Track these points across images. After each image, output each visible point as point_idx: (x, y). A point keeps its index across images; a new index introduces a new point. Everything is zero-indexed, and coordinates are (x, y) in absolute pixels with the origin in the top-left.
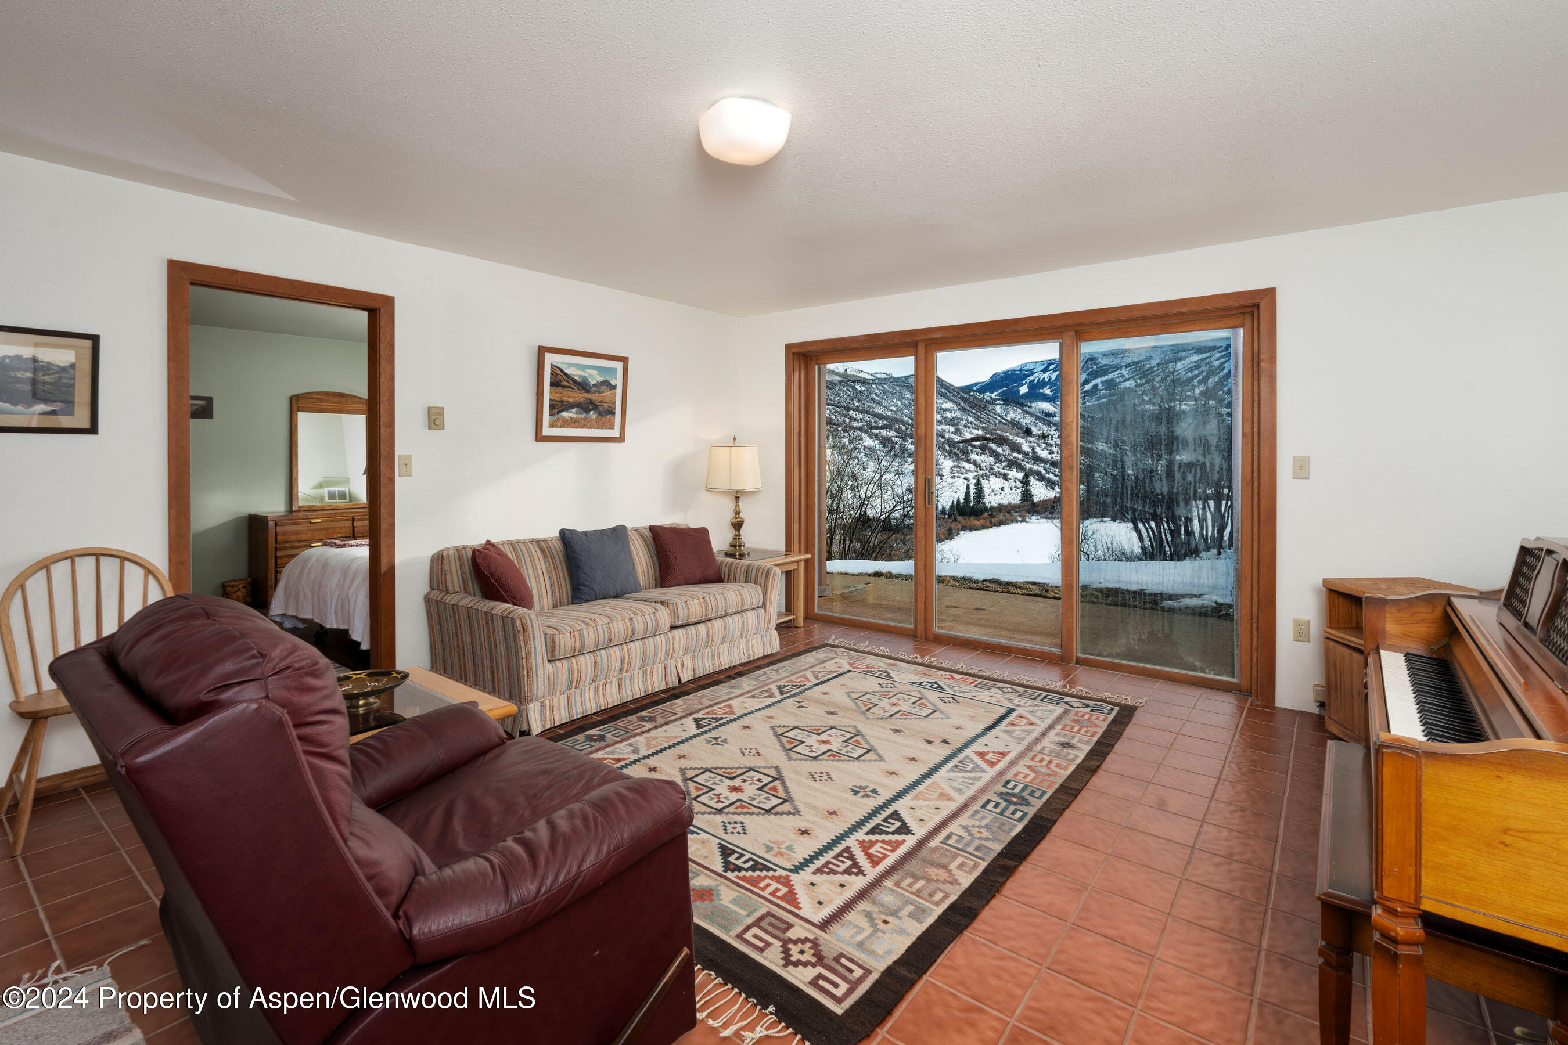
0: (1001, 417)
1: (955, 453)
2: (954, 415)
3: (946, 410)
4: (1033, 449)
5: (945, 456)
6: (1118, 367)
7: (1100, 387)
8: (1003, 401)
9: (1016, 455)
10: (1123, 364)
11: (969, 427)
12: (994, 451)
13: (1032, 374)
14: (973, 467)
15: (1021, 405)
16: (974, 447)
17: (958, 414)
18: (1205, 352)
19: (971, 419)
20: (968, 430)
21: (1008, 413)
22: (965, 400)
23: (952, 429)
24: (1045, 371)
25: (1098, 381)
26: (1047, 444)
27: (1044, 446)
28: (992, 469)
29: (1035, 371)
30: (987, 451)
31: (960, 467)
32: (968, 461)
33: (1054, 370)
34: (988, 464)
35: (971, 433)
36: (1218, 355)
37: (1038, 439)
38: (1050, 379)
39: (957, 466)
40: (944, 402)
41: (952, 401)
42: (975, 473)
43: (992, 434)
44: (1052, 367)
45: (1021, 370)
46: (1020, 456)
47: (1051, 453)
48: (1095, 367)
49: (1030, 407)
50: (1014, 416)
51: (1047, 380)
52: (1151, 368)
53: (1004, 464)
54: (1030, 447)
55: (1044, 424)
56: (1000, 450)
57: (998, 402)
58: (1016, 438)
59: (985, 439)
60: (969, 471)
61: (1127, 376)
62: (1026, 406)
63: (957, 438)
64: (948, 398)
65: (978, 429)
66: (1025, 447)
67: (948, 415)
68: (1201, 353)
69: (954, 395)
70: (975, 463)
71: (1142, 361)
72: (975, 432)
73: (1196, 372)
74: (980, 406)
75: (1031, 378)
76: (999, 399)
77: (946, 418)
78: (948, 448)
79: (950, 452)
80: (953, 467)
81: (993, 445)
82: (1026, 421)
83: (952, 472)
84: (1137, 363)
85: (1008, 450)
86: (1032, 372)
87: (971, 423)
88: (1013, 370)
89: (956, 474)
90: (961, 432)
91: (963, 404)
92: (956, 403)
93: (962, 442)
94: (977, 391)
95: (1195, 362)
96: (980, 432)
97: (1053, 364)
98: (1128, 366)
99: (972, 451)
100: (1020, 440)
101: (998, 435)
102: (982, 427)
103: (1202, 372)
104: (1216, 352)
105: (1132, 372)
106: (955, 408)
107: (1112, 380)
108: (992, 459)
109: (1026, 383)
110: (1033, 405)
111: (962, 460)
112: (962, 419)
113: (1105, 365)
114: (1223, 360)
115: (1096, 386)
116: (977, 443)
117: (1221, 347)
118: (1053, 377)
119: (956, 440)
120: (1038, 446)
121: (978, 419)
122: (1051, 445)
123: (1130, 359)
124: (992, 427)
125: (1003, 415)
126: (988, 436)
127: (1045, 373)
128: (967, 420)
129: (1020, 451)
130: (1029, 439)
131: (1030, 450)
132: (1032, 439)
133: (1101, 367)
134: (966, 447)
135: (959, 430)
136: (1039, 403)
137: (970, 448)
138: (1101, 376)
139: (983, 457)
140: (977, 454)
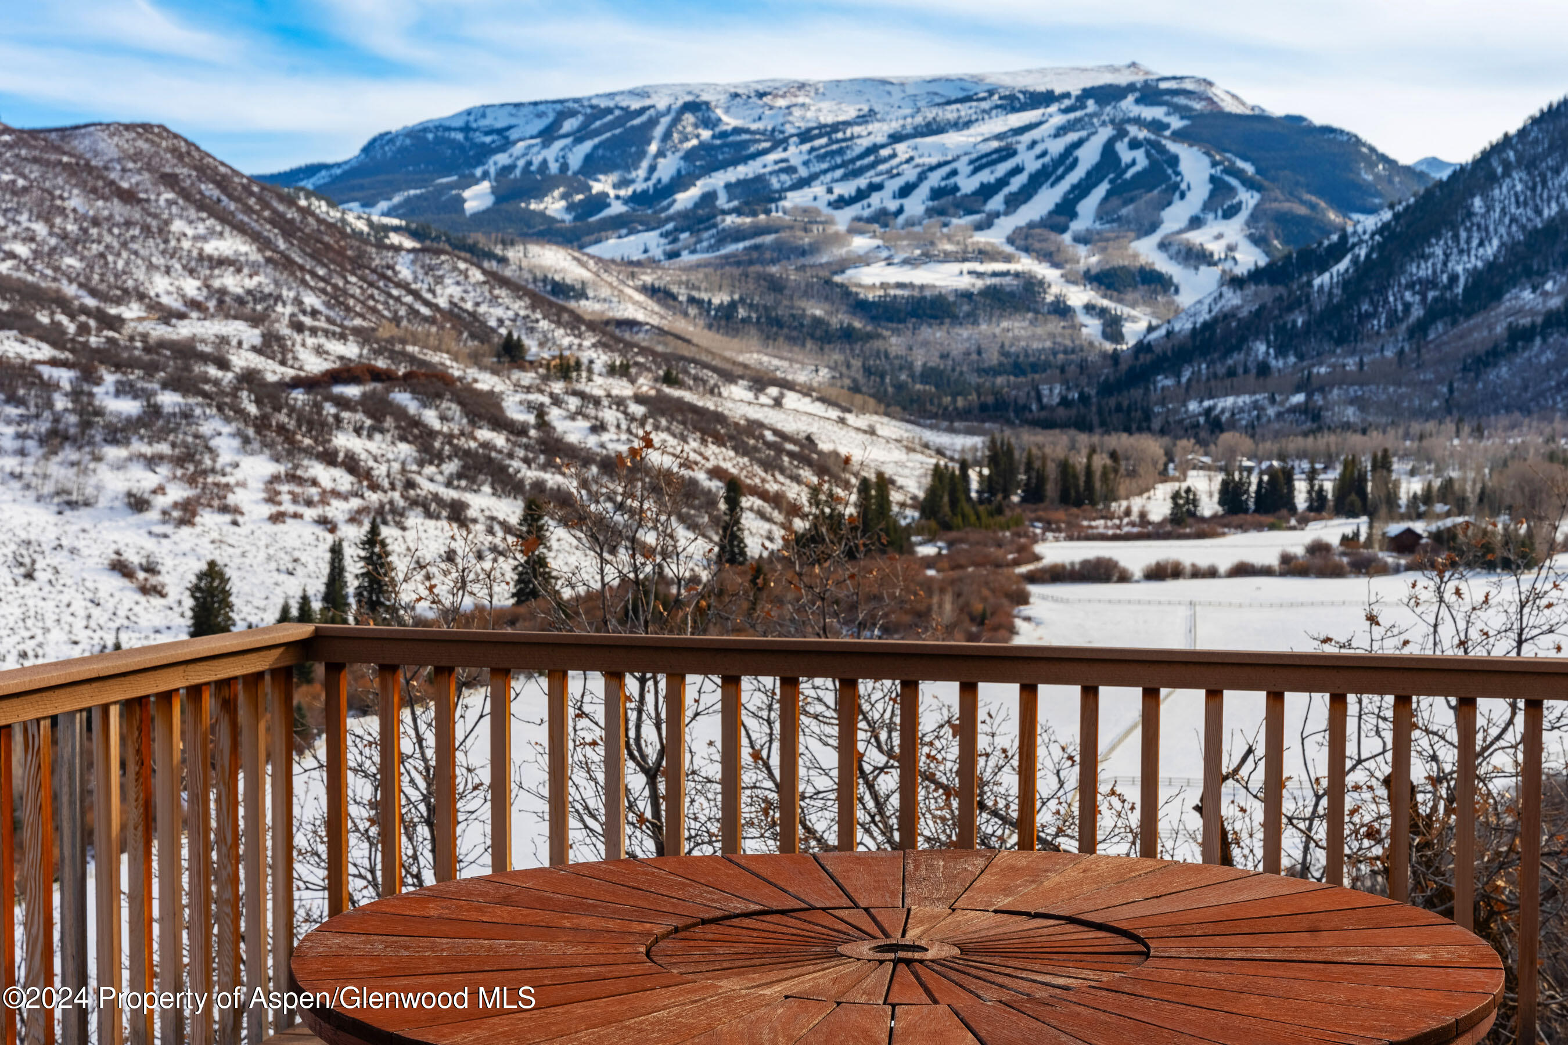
0: (416, 294)
1: (281, 429)
2: (251, 283)
3: (222, 262)
4: (540, 412)
5: (246, 441)
6: (779, 141)
7: (722, 202)
8: (414, 234)
9: (485, 434)
10: (790, 130)
11: (314, 331)
12: (416, 423)
13: (506, 145)
14: (344, 481)
15: (477, 255)
16: (343, 403)
17: (263, 281)
18: (1023, 108)
19: (310, 300)
20: (311, 341)
21: (439, 280)
22: (288, 229)
23: (253, 335)
24: (548, 135)
25: (718, 180)
26: (582, 395)
27: (573, 403)
28: (410, 484)
29: (513, 135)
30: (389, 422)
31: (300, 481)
32: (329, 458)
33: (579, 135)
34: (396, 466)
35: (319, 351)
36: (1059, 120)
37: (546, 379)
38: (564, 167)
39: (292, 478)
40: (212, 233)
41: (241, 229)
42: (355, 503)
43: (396, 356)
44: (569, 125)
45: (466, 129)
46: (499, 440)
47: (599, 428)
48: (706, 134)
49: (503, 260)
50: (456, 291)
51: (554, 168)
52: (874, 149)
53: (451, 467)
54: (530, 406)
55: (559, 323)
56: (430, 417)
57: (394, 239)
58: (472, 372)
59: (377, 375)
60: (336, 494)
61: (803, 172)
62: (490, 256)
63: (273, 371)
64: (225, 218)
65: (343, 337)
66: (514, 409)
67: (231, 282)
68: (1014, 110)
69: (248, 210)
70: (351, 465)
71: (847, 124)
72: (336, 347)
73: (1002, 169)
74: (341, 252)
75: (502, 159)
76: (396, 229)
77: (223, 292)
78: (253, 409)
79: (261, 424)
80: (275, 479)
81: (403, 398)
82: (499, 312)
83: (272, 499)
84: (836, 127)
85: (458, 422)
86: (504, 139)
87: (314, 313)
88: (441, 127)
89: (288, 507)
90: (284, 349)
91: (282, 245)
92: (255, 237)
93: (296, 383)
94: (319, 193)
95: (998, 137)
96: (351, 350)
97: (573, 114)
98: (805, 136)
99: (338, 419)
100: (486, 382)
101: (412, 359)
102: (357, 331)
103: (1017, 170)
104: (1053, 108)
105: (821, 158)
106: (256, 256)
107: (759, 179)
108: (405, 449)
109: (485, 175)
110: (511, 254)
111: (308, 452)
112: (279, 298)
113: (737, 131)
114: (1072, 137)
115: (709, 198)
116: (352, 391)
117: (1067, 95)
118: (576, 158)
119: (271, 378)
120: (557, 401)
121: (337, 298)
122: (597, 402)
123: (810, 115)
124: (386, 331)
125: (422, 287)
126: (381, 363)
127: (546, 145)
128: (298, 302)
129: (500, 423)
130: (516, 375)
131: (531, 419)
132: (528, 378)
133: (724, 135)
134: (318, 407)
135: (280, 339)
136: (534, 249)
137: (330, 409)
138: (723, 165)
139: (377, 445)
140: (358, 431)
